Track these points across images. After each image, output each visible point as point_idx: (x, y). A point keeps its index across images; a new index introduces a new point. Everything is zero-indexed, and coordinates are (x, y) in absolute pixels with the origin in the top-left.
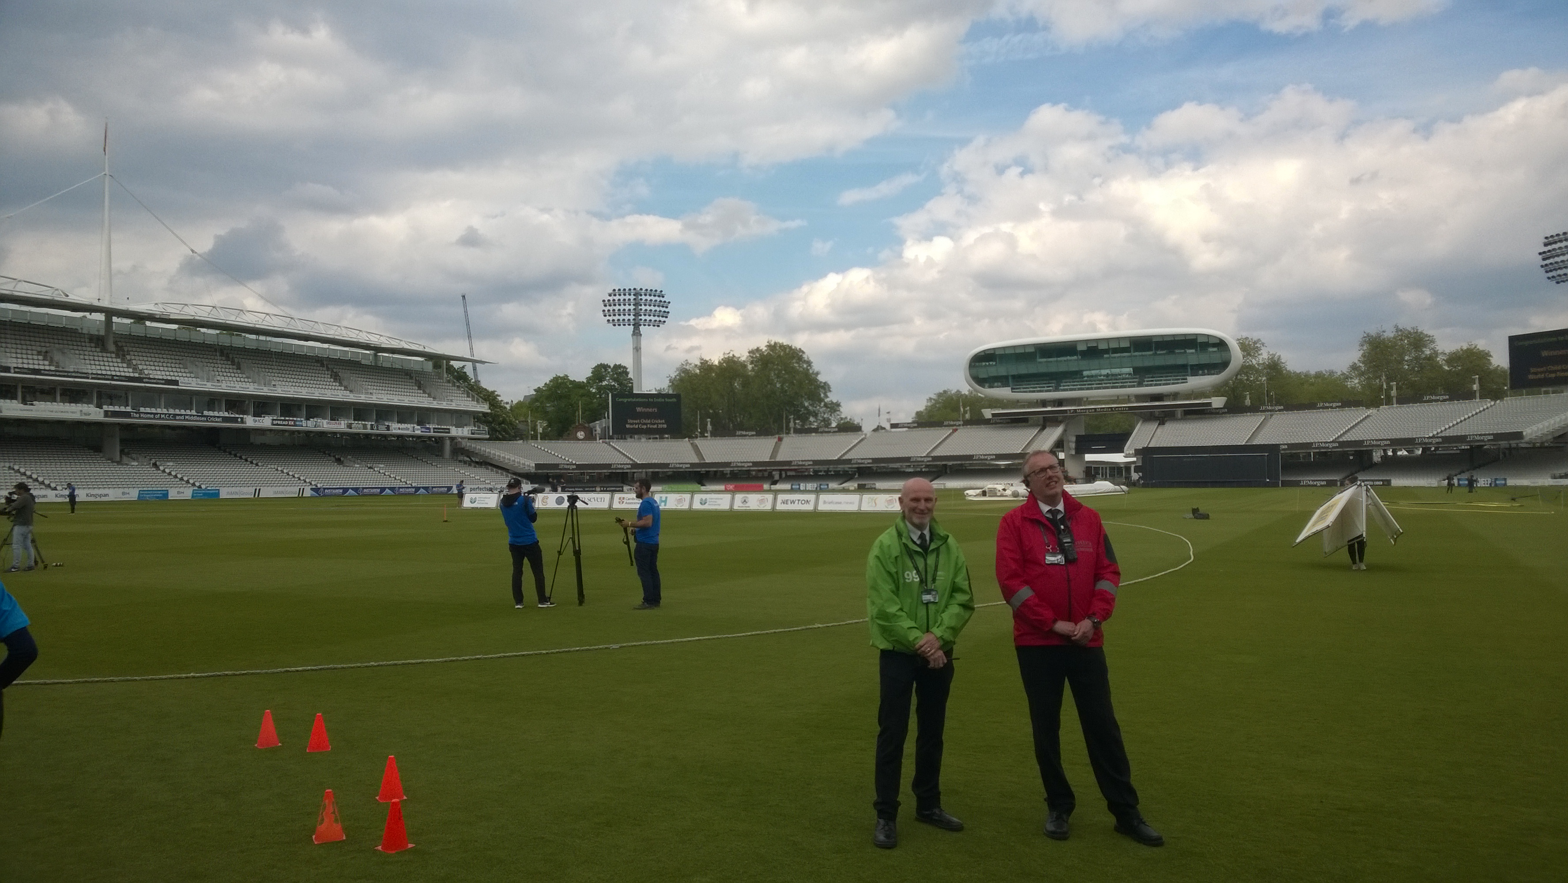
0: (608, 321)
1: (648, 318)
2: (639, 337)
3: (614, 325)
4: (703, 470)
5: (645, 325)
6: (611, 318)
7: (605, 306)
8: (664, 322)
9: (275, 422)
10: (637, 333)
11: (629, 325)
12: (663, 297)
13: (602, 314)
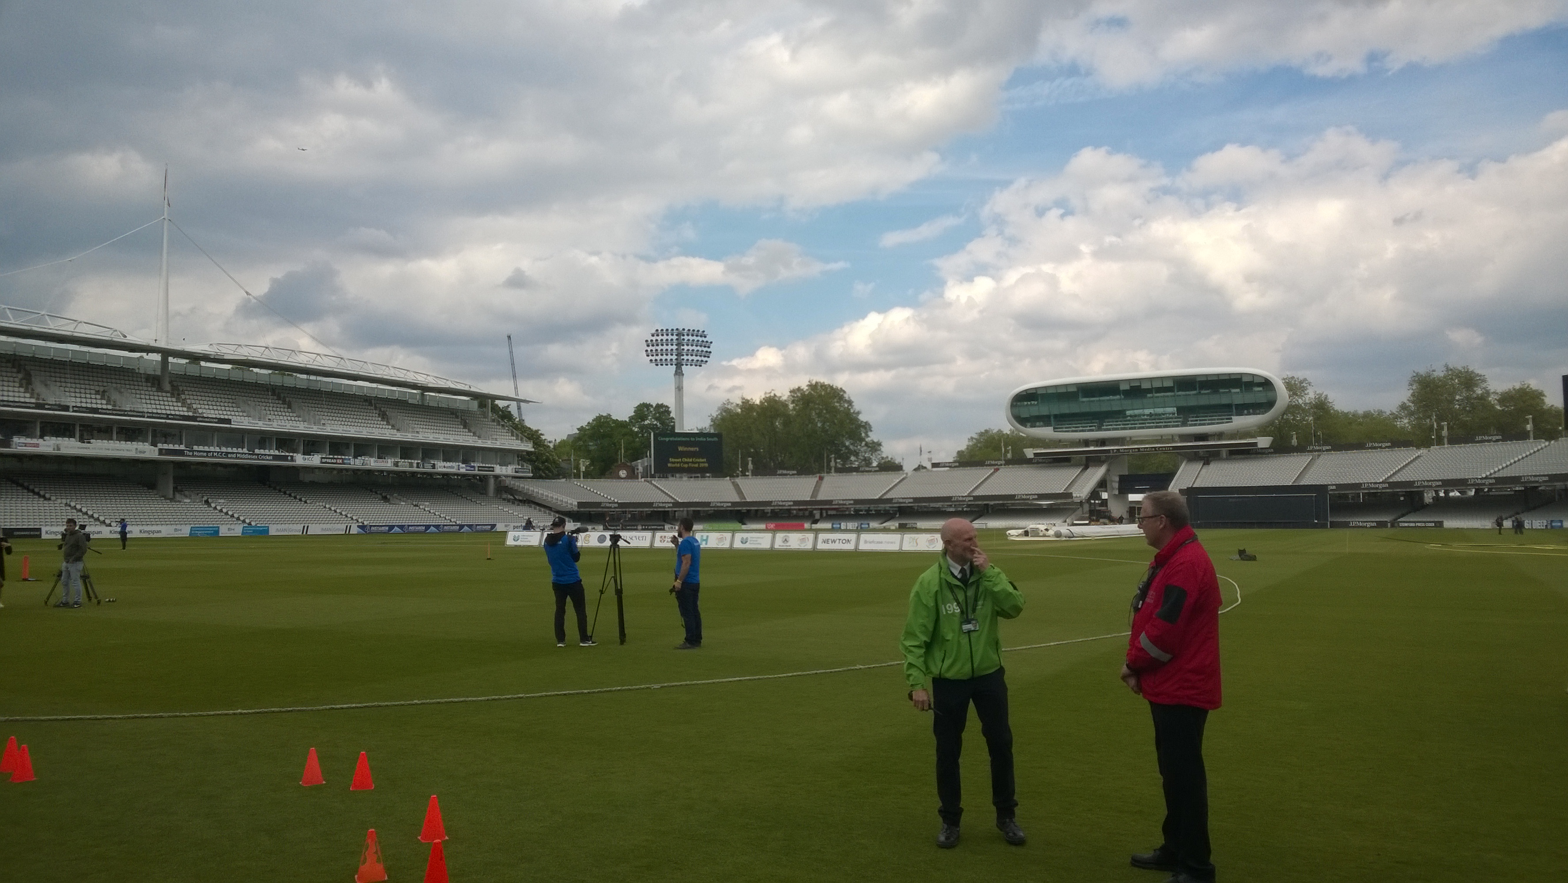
0: (651, 360)
1: (690, 358)
2: (681, 377)
3: (657, 365)
4: (744, 508)
5: (687, 365)
6: (653, 358)
7: (648, 346)
8: (706, 361)
9: (324, 460)
10: (679, 373)
11: (672, 365)
12: (705, 337)
13: (645, 354)
